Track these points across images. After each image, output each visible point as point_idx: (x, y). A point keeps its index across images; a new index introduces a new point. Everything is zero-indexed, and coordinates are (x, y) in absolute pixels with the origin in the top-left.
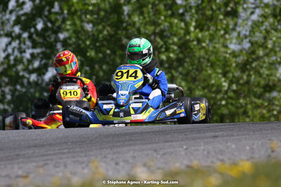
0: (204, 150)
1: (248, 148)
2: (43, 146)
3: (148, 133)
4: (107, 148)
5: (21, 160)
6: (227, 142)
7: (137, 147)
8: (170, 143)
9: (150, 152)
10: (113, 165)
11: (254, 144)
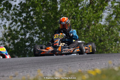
0: (87, 65)
1: (104, 64)
2: (23, 64)
3: (65, 58)
4: (48, 65)
5: (14, 70)
6: (96, 62)
7: (60, 64)
8: (73, 62)
9: (65, 66)
10: (50, 71)
11: (107, 62)
